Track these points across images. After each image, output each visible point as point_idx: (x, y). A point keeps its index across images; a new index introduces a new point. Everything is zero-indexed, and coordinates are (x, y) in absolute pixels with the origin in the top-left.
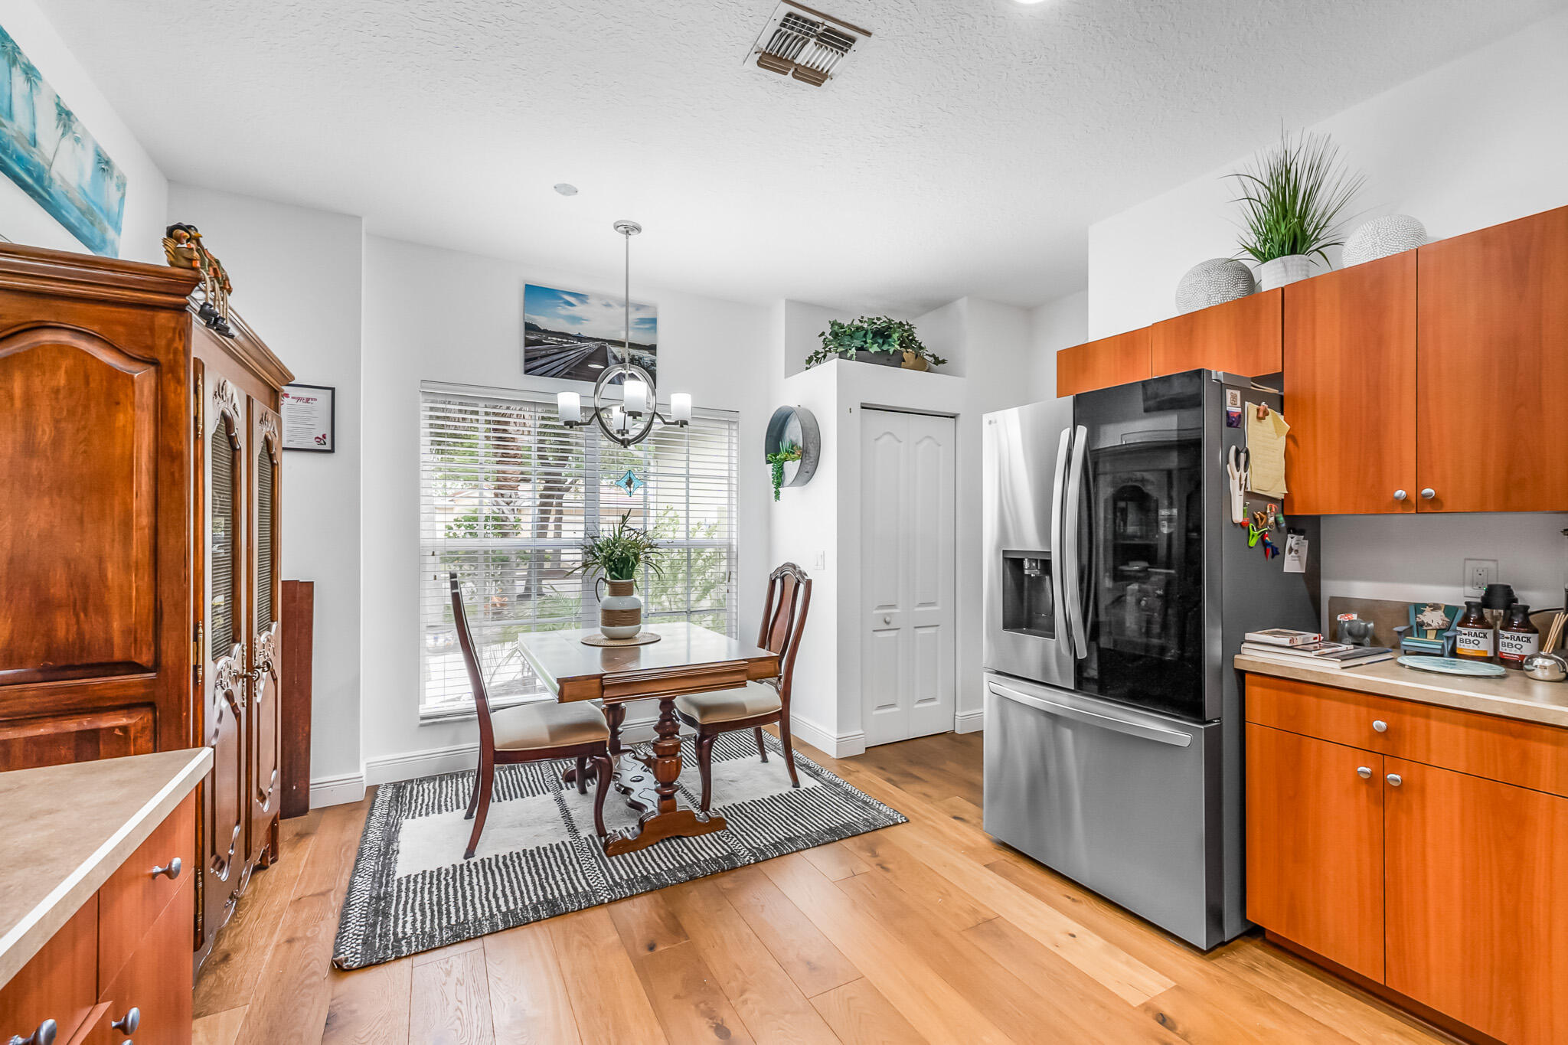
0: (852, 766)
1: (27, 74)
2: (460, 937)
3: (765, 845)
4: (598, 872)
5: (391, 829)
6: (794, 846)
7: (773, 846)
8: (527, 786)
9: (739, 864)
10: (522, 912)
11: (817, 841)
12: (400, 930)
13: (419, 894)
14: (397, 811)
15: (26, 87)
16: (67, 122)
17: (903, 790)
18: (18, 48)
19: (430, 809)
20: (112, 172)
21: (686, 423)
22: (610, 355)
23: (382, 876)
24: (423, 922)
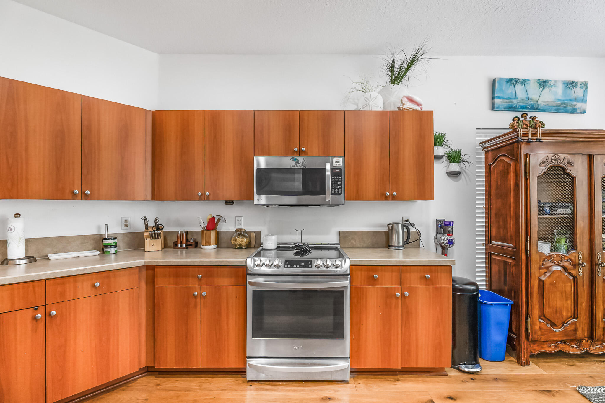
1: (522, 83)
15: (522, 87)
16: (545, 84)
18: (518, 79)
20: (576, 84)
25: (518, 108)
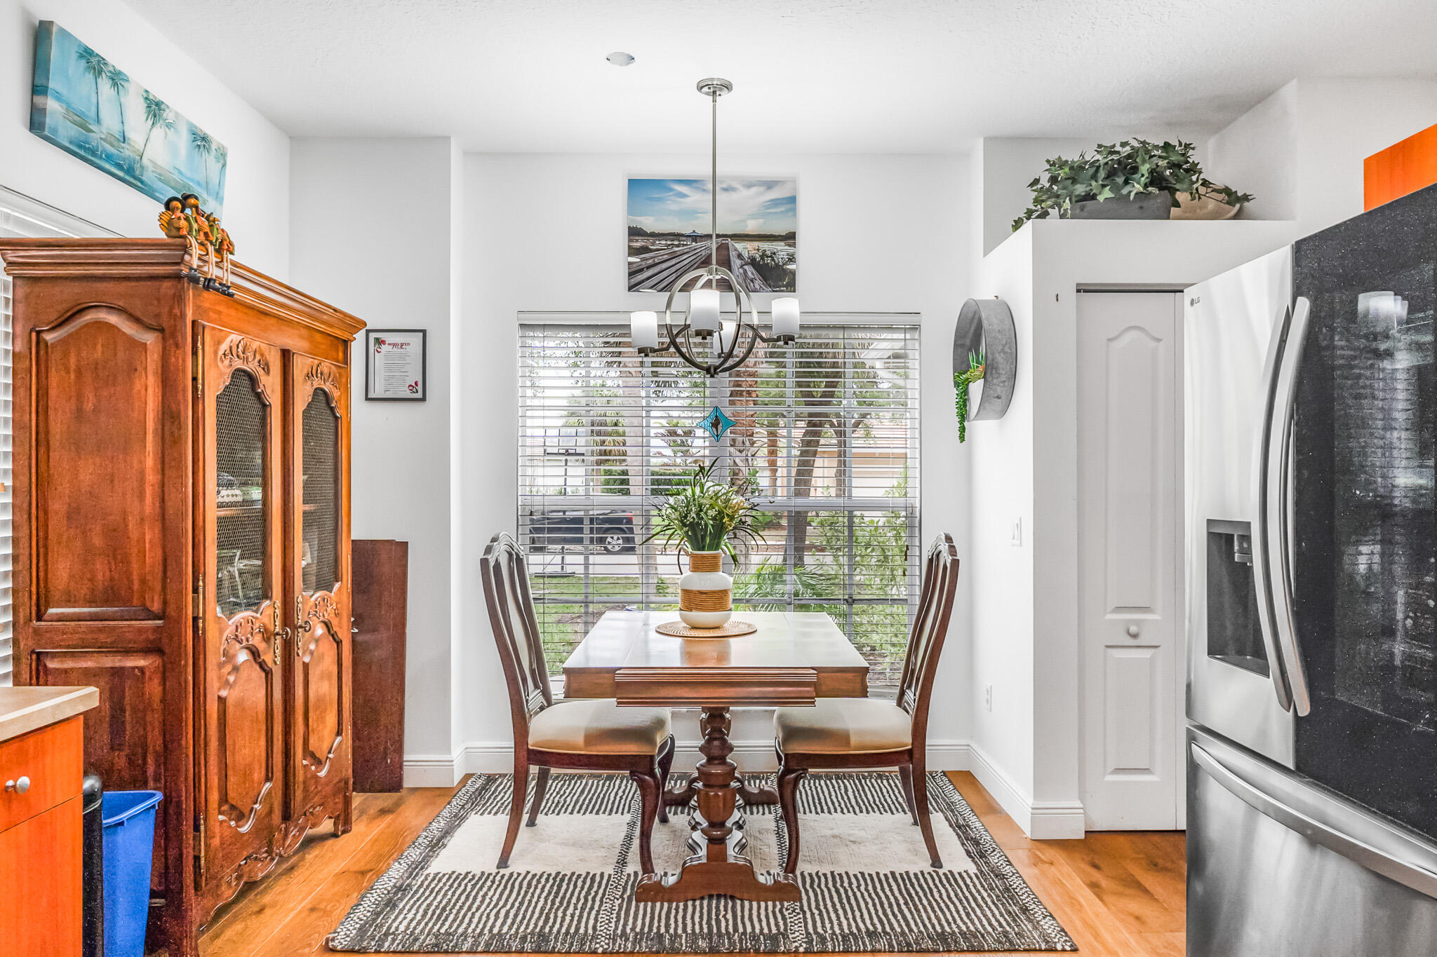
0: (1050, 854)
1: (113, 80)
2: (438, 947)
3: (834, 933)
4: (614, 916)
5: (456, 821)
6: (871, 944)
7: (843, 937)
8: (611, 802)
9: (782, 948)
10: (510, 939)
11: (909, 945)
12: (395, 925)
13: (434, 894)
14: (472, 804)
15: (113, 92)
16: (157, 112)
17: (1105, 904)
18: (104, 59)
19: (502, 809)
20: (209, 146)
21: (792, 339)
22: (733, 254)
23: (416, 868)
24: (419, 923)
25: (101, 158)
